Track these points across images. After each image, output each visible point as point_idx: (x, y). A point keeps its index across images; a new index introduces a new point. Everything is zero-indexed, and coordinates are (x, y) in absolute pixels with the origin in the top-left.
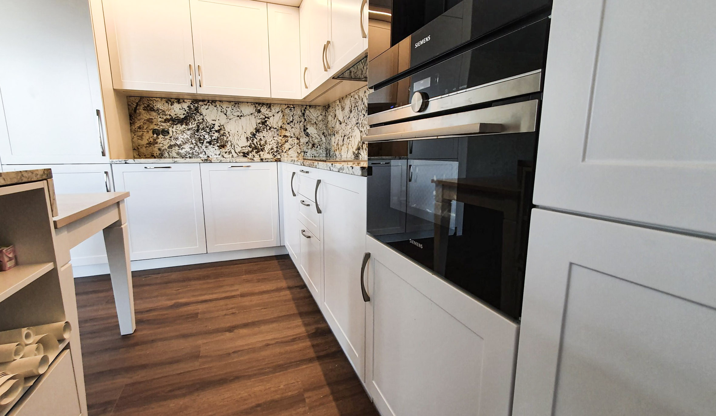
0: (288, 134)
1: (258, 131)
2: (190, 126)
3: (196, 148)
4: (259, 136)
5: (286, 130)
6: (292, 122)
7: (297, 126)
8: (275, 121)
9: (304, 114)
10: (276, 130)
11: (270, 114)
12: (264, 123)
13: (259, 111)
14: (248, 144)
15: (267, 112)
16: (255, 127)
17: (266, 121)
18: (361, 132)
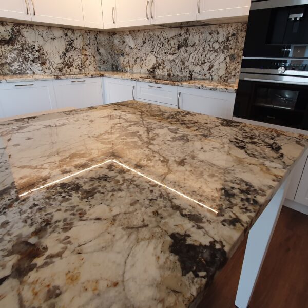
0: (87, 54)
1: (67, 51)
2: (16, 47)
3: (23, 66)
4: (68, 55)
5: (86, 50)
6: (89, 44)
7: (93, 47)
8: (78, 43)
9: (96, 38)
10: (79, 50)
11: (74, 38)
12: (70, 44)
13: (66, 35)
14: (61, 61)
15: (72, 36)
16: (65, 47)
17: (72, 43)
18: (157, 58)
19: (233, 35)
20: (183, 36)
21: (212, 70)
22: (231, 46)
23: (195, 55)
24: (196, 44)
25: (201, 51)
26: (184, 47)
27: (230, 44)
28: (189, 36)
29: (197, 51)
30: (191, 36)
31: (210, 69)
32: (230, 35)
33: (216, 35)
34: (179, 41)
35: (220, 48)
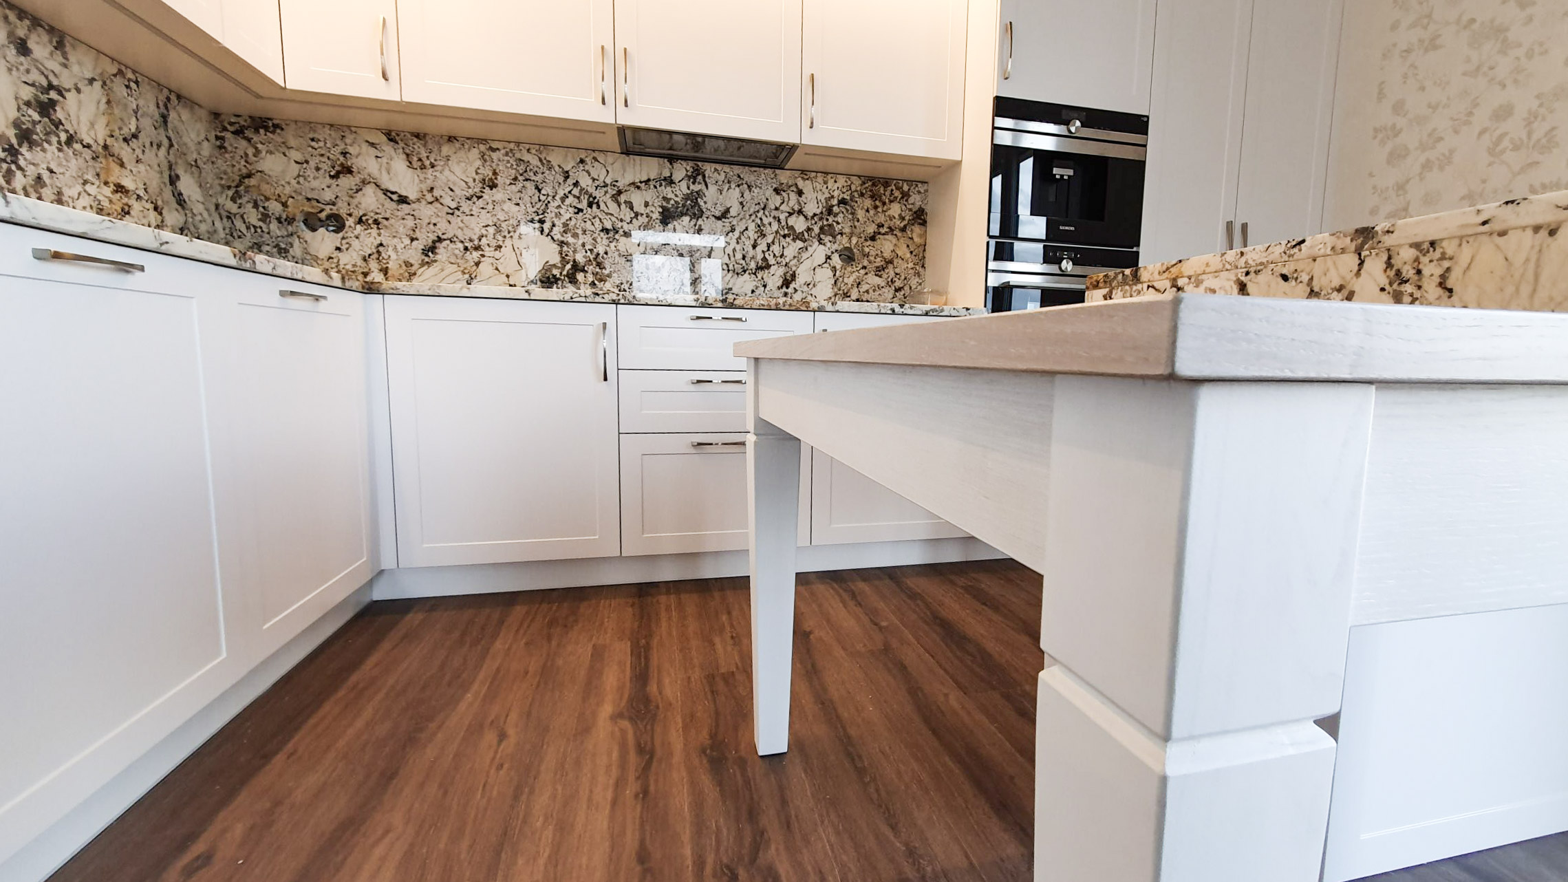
0: (128, 183)
1: (25, 136)
4: (32, 161)
5: (122, 165)
6: (135, 136)
7: (150, 155)
8: (84, 114)
9: (164, 118)
10: (87, 154)
11: (65, 80)
12: (46, 108)
13: (23, 48)
15: (57, 68)
18: (561, 244)
19: (842, 202)
20: (684, 185)
21: (792, 285)
22: (840, 226)
23: (733, 244)
24: (733, 212)
25: (752, 233)
26: (686, 219)
27: (838, 223)
28: (703, 187)
29: (737, 234)
30: (713, 189)
31: (786, 283)
32: (835, 202)
33: (793, 196)
34: (664, 198)
35: (809, 230)
